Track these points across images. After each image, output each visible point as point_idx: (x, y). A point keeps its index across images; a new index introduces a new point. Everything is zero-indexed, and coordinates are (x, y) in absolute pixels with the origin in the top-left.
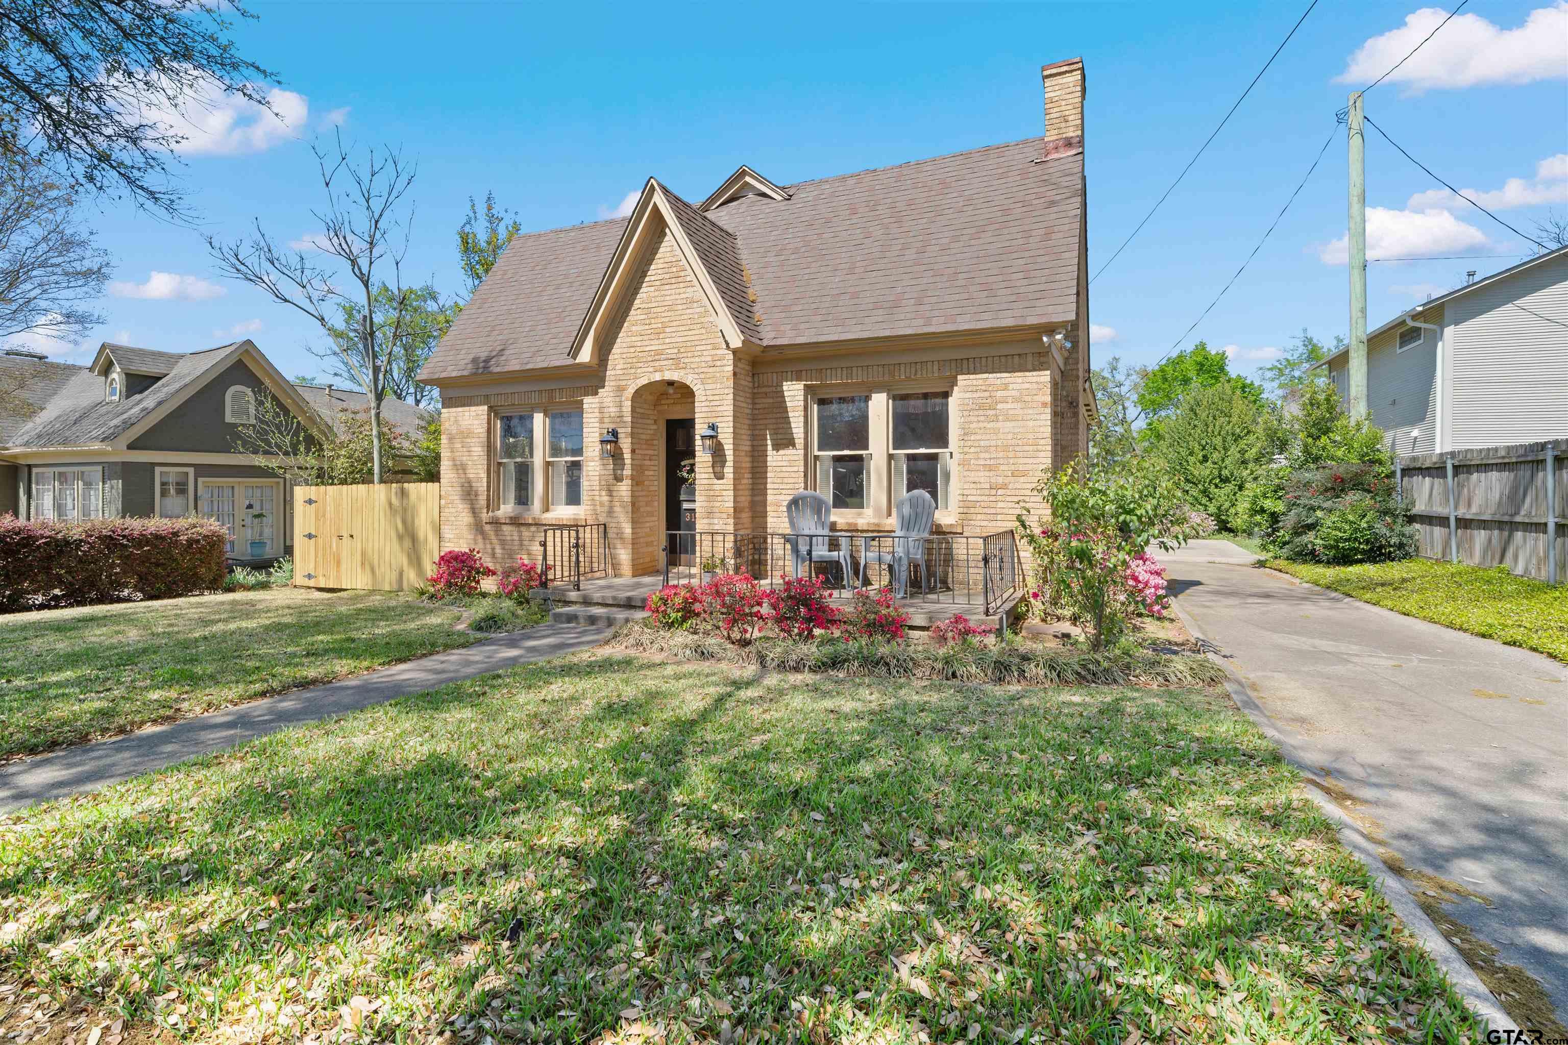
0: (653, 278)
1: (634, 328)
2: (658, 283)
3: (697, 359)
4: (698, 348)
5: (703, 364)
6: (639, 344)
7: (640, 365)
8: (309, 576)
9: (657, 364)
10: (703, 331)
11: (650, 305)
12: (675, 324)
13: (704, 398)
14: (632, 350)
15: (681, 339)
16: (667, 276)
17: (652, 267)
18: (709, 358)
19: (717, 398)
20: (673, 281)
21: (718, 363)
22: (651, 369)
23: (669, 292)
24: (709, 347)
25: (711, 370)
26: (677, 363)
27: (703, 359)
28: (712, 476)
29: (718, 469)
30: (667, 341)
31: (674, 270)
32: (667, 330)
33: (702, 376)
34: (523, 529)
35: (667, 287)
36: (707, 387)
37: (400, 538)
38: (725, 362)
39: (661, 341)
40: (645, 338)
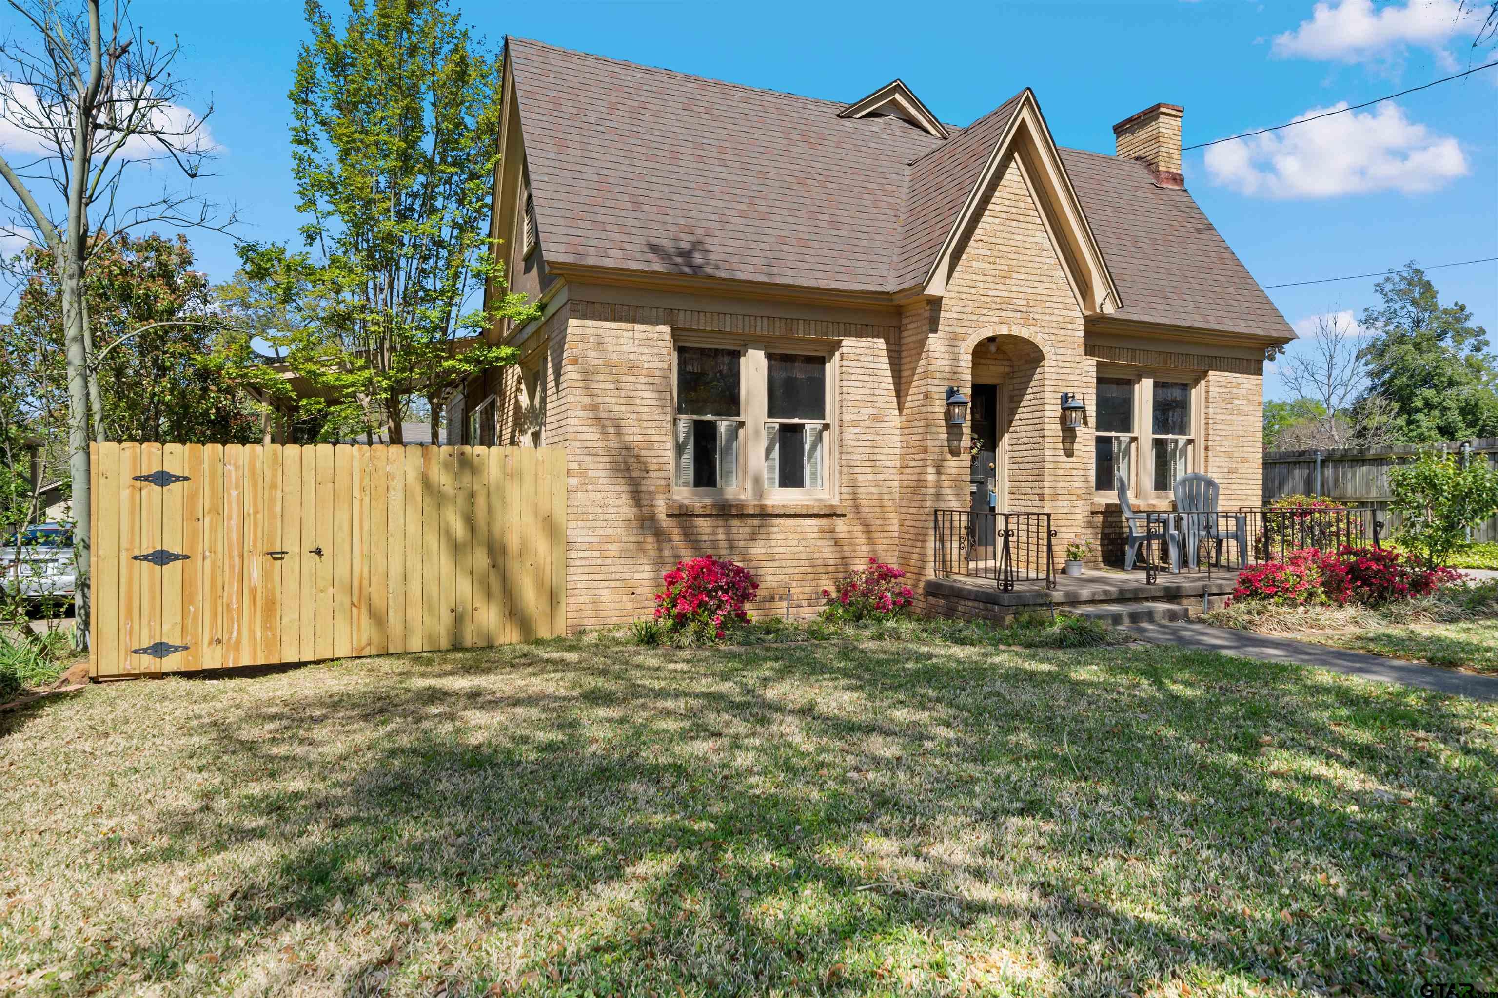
0: (998, 208)
1: (974, 264)
2: (1004, 216)
3: (1047, 317)
4: (1048, 304)
5: (1054, 325)
6: (982, 285)
7: (985, 311)
8: (160, 649)
9: (1003, 314)
10: (1054, 286)
11: (994, 240)
12: (1023, 270)
13: (1054, 364)
14: (973, 291)
15: (1030, 290)
16: (1014, 210)
17: (997, 194)
18: (1061, 319)
19: (1068, 365)
20: (1021, 218)
21: (1070, 326)
22: (997, 320)
23: (1017, 231)
24: (1060, 306)
25: (1062, 332)
26: (1027, 320)
27: (1054, 318)
28: (1062, 452)
29: (1068, 446)
30: (1014, 288)
31: (1022, 205)
32: (1015, 275)
33: (1053, 337)
34: (735, 522)
35: (1014, 224)
36: (1059, 351)
37: (456, 549)
38: (1075, 326)
39: (1008, 288)
40: (990, 279)
